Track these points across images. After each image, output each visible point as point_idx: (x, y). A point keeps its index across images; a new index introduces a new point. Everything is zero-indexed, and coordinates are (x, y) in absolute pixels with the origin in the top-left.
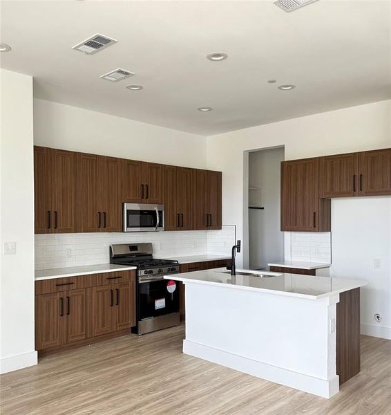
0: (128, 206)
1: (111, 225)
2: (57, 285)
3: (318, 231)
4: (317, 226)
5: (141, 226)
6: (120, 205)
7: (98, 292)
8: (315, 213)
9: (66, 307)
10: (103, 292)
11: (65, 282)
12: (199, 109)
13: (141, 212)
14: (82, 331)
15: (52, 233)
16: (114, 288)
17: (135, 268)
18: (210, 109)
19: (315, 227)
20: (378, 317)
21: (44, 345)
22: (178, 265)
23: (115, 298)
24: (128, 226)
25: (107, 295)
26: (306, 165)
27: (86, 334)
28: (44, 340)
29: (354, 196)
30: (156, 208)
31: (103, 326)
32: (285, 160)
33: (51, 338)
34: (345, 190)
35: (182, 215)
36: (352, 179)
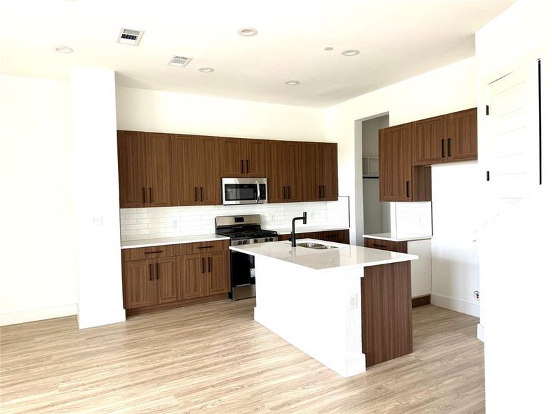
0: (226, 181)
1: (209, 199)
2: (146, 253)
3: (412, 201)
4: (410, 195)
5: (240, 200)
6: (218, 180)
7: (189, 260)
8: (408, 182)
9: (155, 272)
10: (194, 260)
11: (153, 250)
12: (287, 83)
13: (241, 186)
14: (173, 294)
15: (147, 207)
16: (206, 256)
17: (229, 238)
18: (297, 83)
19: (408, 196)
20: (478, 295)
21: (134, 305)
22: (276, 235)
23: (207, 265)
24: (226, 200)
25: (199, 262)
26: (400, 131)
27: (177, 297)
28: (134, 300)
29: (443, 162)
30: (257, 182)
31: (195, 290)
32: (390, 126)
33: (141, 299)
34: (435, 157)
35: (289, 187)
36: (441, 143)
